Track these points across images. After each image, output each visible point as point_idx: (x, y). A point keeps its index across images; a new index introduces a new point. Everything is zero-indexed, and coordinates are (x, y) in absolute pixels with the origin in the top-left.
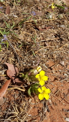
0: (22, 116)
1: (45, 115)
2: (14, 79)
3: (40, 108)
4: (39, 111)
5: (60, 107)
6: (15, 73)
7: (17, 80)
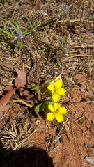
0: (20, 140)
1: (54, 145)
2: (23, 91)
3: (50, 135)
4: (47, 138)
5: (82, 140)
6: (25, 83)
7: (26, 93)
